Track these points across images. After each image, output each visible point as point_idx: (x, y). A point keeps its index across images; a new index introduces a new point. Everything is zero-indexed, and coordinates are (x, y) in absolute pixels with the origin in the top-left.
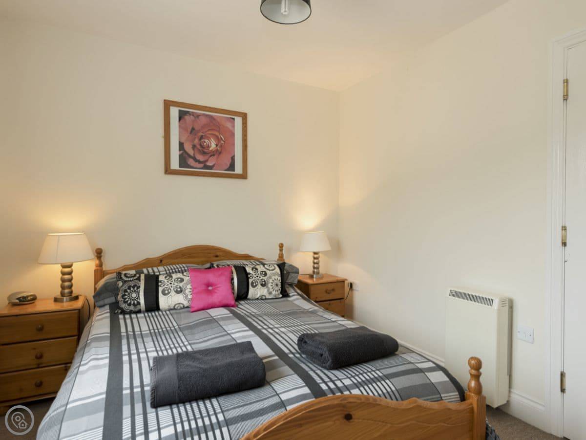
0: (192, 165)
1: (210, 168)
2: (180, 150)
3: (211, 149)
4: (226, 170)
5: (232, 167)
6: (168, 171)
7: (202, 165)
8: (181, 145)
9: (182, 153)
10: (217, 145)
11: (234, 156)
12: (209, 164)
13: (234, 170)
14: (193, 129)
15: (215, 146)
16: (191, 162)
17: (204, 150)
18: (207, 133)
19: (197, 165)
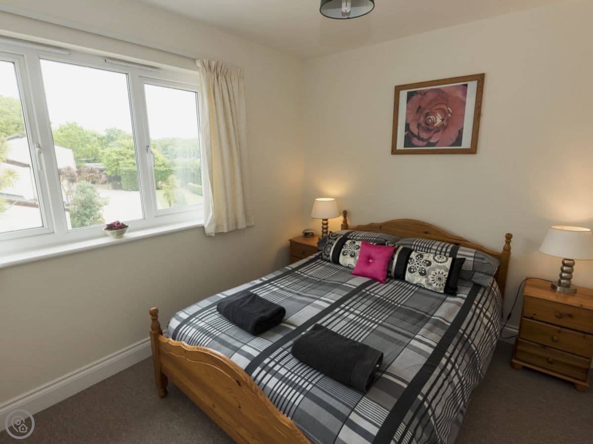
0: (415, 144)
1: (434, 145)
2: (406, 131)
3: (435, 125)
4: (451, 146)
5: (459, 141)
6: (395, 151)
7: (425, 143)
8: (407, 126)
9: (407, 134)
10: (443, 120)
11: (462, 129)
12: (432, 141)
13: (460, 145)
14: (420, 107)
15: (441, 121)
16: (415, 141)
17: (428, 127)
18: (434, 108)
19: (420, 143)
